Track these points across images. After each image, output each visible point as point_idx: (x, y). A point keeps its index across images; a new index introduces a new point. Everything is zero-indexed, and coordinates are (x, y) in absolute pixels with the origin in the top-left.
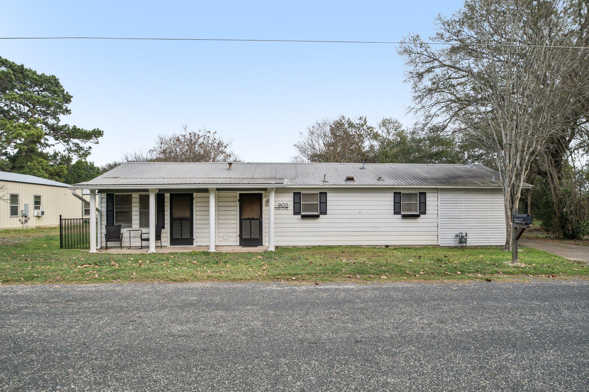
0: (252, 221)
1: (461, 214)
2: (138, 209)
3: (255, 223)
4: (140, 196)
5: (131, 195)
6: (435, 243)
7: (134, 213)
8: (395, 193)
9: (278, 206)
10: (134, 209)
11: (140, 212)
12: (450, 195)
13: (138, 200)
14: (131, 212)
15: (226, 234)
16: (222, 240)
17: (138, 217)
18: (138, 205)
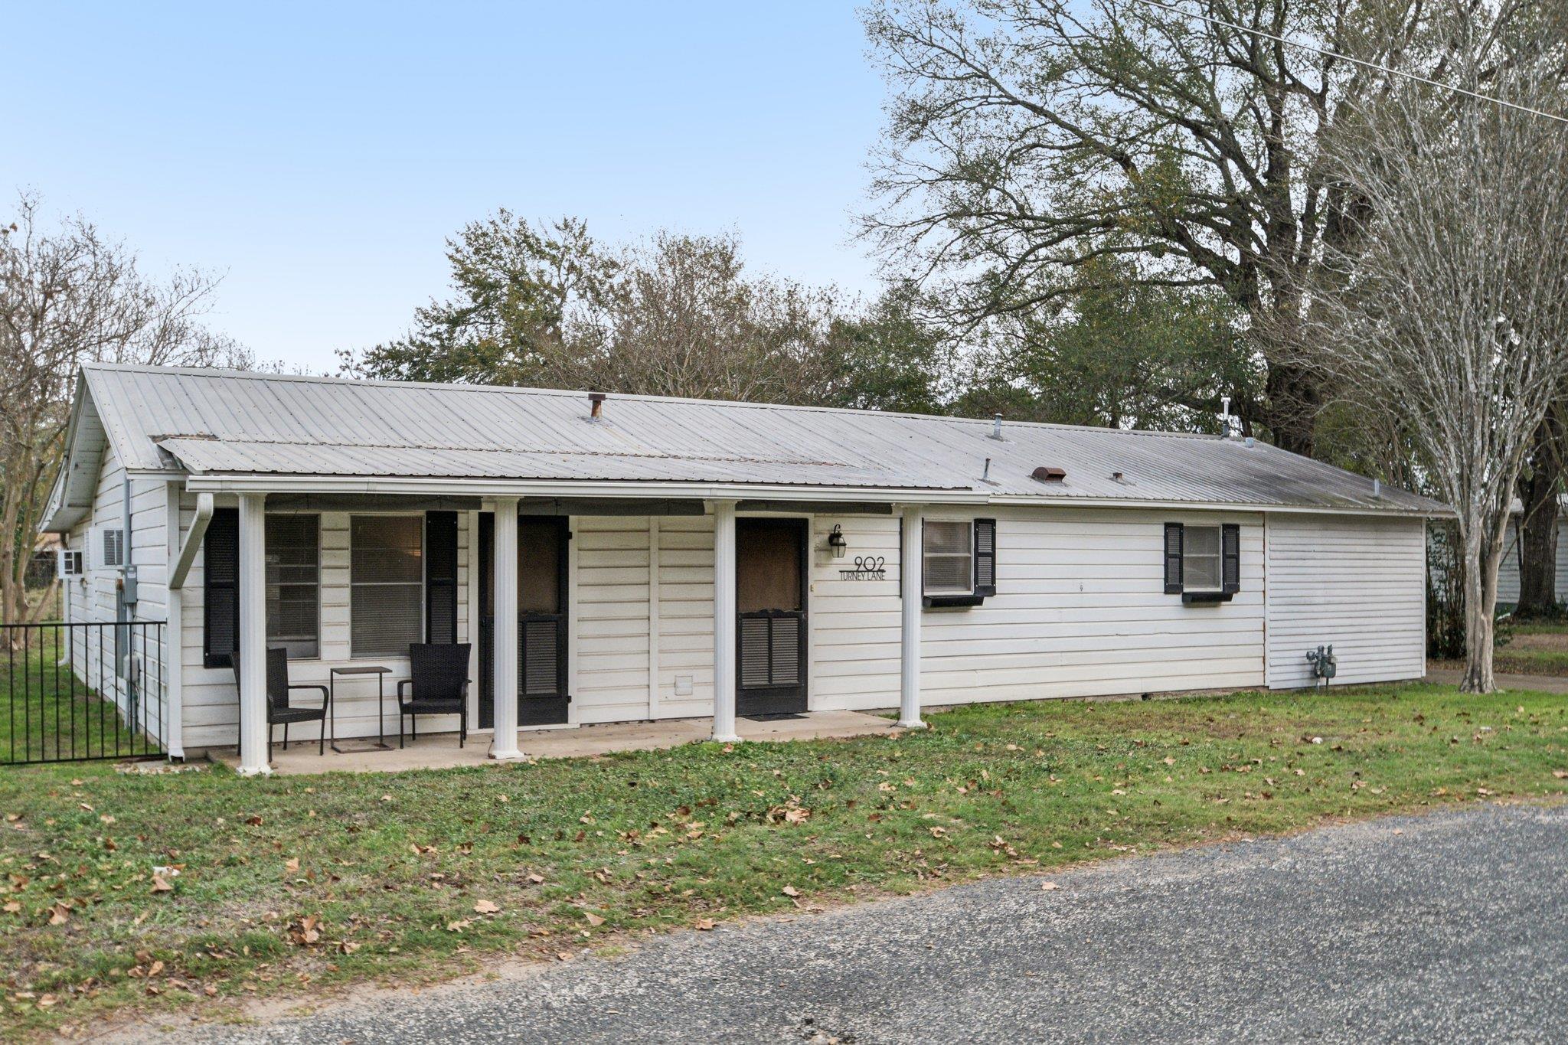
0: (774, 621)
1: (1311, 592)
2: (345, 577)
3: (785, 628)
4: (354, 520)
5: (316, 519)
6: (1256, 680)
7: (326, 596)
8: (1167, 526)
9: (855, 568)
10: (326, 577)
11: (354, 590)
12: (1291, 533)
13: (345, 540)
14: (313, 592)
15: (684, 672)
16: (672, 697)
17: (345, 614)
18: (345, 559)
